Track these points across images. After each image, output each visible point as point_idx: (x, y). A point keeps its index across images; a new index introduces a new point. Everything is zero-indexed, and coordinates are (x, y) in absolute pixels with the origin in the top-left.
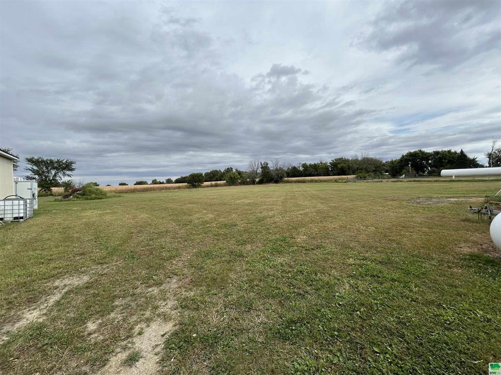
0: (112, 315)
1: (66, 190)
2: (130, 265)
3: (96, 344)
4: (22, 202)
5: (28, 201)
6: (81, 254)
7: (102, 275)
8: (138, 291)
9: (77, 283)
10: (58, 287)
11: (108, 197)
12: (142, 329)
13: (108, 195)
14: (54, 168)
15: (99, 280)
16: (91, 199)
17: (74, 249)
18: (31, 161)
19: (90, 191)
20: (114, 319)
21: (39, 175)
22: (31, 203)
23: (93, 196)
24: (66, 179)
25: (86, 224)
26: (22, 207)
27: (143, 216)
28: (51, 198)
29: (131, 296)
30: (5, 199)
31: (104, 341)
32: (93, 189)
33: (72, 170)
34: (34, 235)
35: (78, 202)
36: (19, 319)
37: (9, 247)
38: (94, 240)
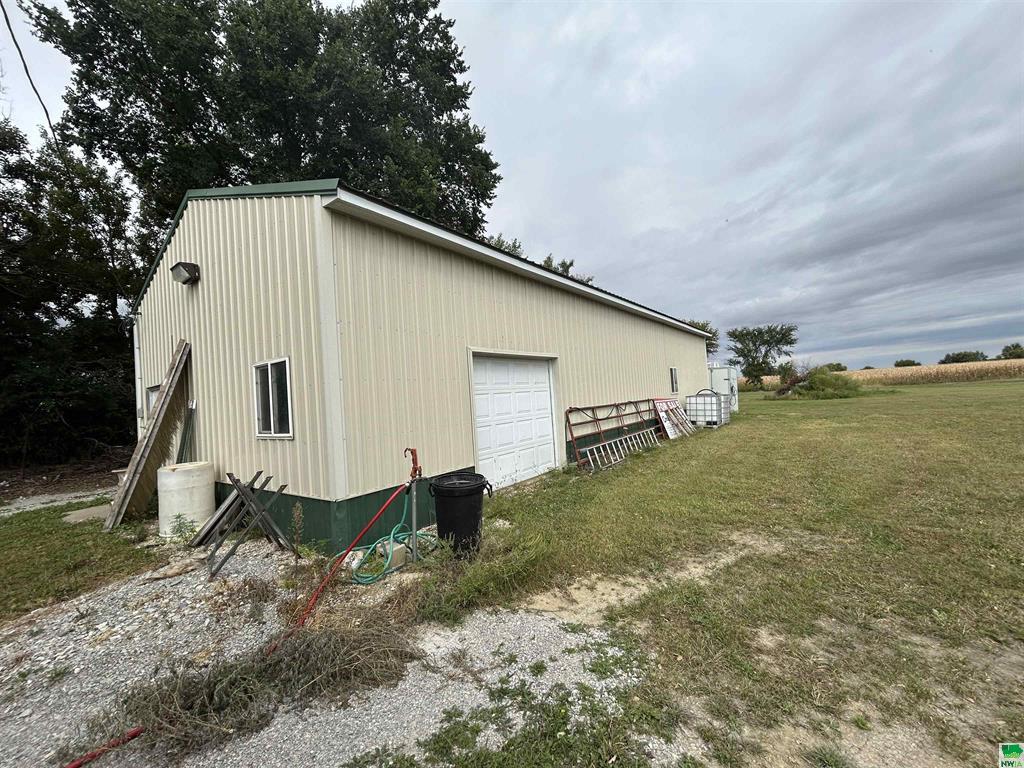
0: (807, 642)
1: (783, 379)
2: (876, 555)
3: (764, 674)
4: (714, 399)
5: (722, 398)
6: (782, 500)
7: (808, 553)
8: (881, 624)
9: (762, 549)
10: (734, 544)
11: (864, 394)
12: (867, 718)
13: (864, 388)
14: (765, 343)
15: (798, 559)
16: (826, 397)
17: (772, 488)
18: (733, 335)
19: (823, 382)
20: (809, 652)
21: (745, 356)
22: (729, 402)
23: (830, 390)
24: (782, 360)
25: (802, 446)
26: (715, 407)
27: (946, 445)
28: (761, 394)
29: (859, 625)
30: (698, 395)
31: (779, 680)
32: (829, 377)
33: (791, 342)
34: (724, 451)
35: (801, 402)
36: (682, 568)
37: (694, 463)
38: (810, 480)
